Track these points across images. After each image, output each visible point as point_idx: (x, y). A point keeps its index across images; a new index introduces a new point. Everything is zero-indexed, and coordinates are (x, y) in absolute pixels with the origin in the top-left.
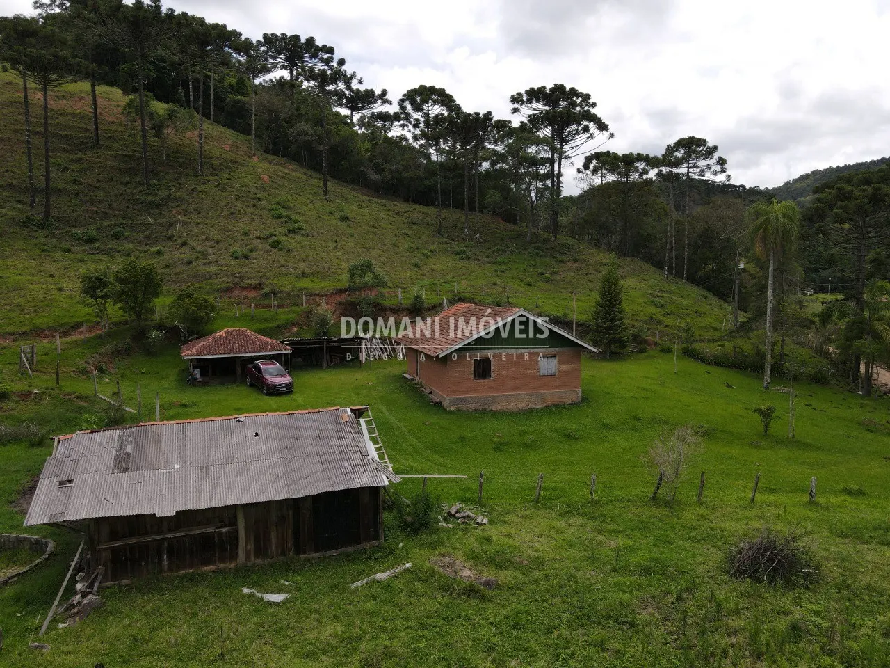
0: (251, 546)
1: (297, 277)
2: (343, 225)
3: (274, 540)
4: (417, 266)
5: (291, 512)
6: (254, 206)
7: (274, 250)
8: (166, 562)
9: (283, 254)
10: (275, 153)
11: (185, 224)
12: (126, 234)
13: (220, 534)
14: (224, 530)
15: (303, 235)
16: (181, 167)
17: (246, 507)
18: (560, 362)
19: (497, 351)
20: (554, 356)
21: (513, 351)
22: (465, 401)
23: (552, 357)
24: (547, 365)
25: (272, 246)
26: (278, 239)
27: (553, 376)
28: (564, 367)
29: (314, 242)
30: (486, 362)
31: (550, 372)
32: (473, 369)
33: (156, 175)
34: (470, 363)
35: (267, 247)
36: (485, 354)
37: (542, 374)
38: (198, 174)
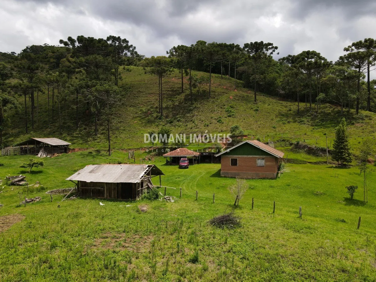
0: (108, 194)
1: (219, 132)
2: (254, 113)
3: (113, 194)
4: (274, 128)
5: (116, 187)
6: (221, 108)
7: (218, 123)
8: (91, 194)
9: (220, 124)
10: (248, 87)
11: (197, 115)
12: (181, 120)
13: (102, 190)
14: (102, 189)
15: (233, 117)
16: (204, 96)
17: (107, 183)
18: (266, 162)
19: (240, 156)
20: (263, 159)
21: (246, 156)
22: (227, 173)
23: (262, 159)
24: (261, 162)
25: (218, 122)
26: (221, 119)
27: (263, 166)
28: (268, 163)
29: (235, 120)
30: (236, 160)
31: (262, 165)
32: (230, 162)
33: (196, 100)
34: (229, 160)
35: (216, 122)
36: (235, 157)
37: (258, 166)
38: (208, 98)
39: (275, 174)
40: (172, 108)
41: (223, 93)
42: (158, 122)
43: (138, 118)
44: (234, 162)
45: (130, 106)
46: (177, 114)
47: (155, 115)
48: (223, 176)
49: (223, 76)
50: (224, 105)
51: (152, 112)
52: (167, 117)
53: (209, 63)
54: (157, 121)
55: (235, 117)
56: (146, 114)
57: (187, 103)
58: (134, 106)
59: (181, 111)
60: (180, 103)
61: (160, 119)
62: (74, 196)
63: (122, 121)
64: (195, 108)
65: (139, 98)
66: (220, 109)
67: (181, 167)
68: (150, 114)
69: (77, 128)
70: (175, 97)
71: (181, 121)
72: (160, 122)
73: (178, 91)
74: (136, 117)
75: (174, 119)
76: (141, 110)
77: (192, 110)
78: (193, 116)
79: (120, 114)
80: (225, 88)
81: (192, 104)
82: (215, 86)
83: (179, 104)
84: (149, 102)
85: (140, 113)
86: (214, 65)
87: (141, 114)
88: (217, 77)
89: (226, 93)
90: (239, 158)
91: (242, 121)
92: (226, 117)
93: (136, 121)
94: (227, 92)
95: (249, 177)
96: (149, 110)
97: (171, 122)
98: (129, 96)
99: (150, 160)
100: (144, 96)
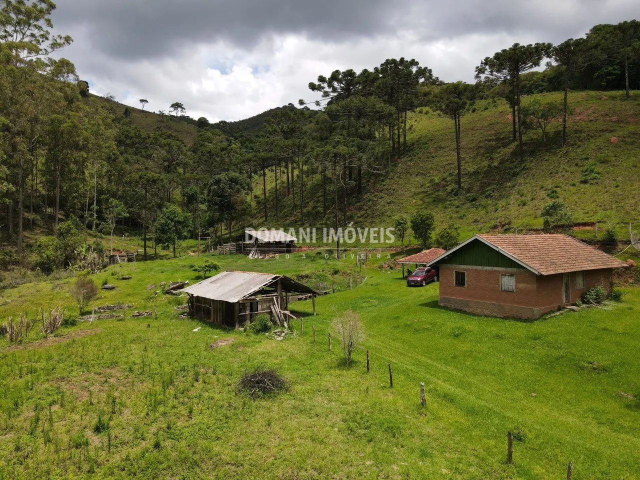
0: (215, 317)
3: (218, 317)
5: (222, 307)
8: (203, 315)
12: (492, 194)
14: (210, 308)
15: (591, 184)
16: (553, 144)
18: (517, 281)
19: (469, 267)
20: (512, 275)
21: (480, 268)
22: (449, 300)
23: (510, 276)
24: (508, 283)
25: (548, 195)
26: (557, 189)
27: (512, 292)
28: (521, 285)
29: (594, 188)
30: (463, 274)
31: (510, 288)
32: (454, 278)
33: (532, 153)
34: (453, 274)
35: (545, 196)
36: (462, 268)
37: (503, 289)
38: (560, 147)
39: (537, 310)
40: (486, 172)
41: (602, 131)
42: (450, 201)
43: (422, 195)
44: (460, 279)
45: (417, 175)
46: (489, 184)
47: (449, 188)
48: (442, 304)
49: (631, 92)
50: (587, 159)
51: (447, 182)
52: (469, 190)
53: (606, 69)
54: (451, 199)
55: (597, 183)
56: (436, 186)
57: (514, 162)
58: (423, 174)
59: (498, 178)
60: (502, 162)
61: (456, 195)
62: (186, 314)
63: (394, 200)
64: (523, 169)
65: (436, 159)
66: (573, 169)
67: (411, 284)
68: (444, 186)
69: (325, 215)
70: (498, 150)
71: (492, 196)
72: (454, 200)
73: (509, 138)
74: (419, 193)
75: (481, 194)
76: (432, 180)
77: (518, 174)
78: (514, 186)
79: (394, 190)
80: (615, 118)
81: (522, 161)
82: (592, 119)
83: (500, 163)
84: (450, 164)
85: (428, 185)
86: (619, 72)
87: (428, 187)
88: (613, 98)
89: (611, 131)
90: (468, 270)
91: (607, 192)
92: (574, 185)
93: (414, 201)
94: (612, 129)
95: (486, 312)
96: (444, 180)
97: (474, 200)
98: (419, 158)
99: (391, 268)
100: (445, 154)
